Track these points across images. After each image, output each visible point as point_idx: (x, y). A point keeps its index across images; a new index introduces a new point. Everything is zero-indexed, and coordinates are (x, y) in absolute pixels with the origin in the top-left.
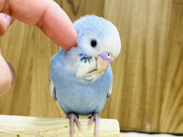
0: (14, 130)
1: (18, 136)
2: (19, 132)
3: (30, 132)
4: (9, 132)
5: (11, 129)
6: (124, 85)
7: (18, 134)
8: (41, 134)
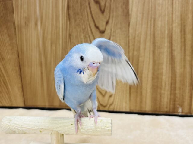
0: (37, 127)
1: (40, 131)
2: (41, 128)
3: (48, 129)
4: (34, 129)
5: (35, 127)
6: (153, 74)
7: (40, 130)
8: (55, 130)
